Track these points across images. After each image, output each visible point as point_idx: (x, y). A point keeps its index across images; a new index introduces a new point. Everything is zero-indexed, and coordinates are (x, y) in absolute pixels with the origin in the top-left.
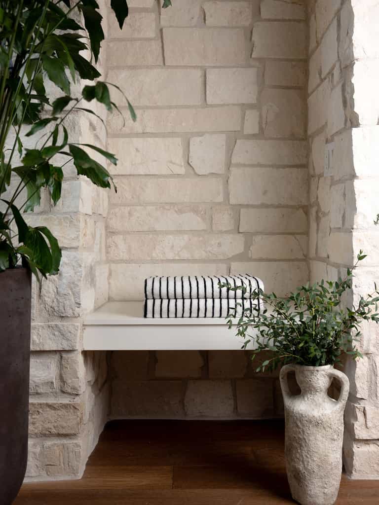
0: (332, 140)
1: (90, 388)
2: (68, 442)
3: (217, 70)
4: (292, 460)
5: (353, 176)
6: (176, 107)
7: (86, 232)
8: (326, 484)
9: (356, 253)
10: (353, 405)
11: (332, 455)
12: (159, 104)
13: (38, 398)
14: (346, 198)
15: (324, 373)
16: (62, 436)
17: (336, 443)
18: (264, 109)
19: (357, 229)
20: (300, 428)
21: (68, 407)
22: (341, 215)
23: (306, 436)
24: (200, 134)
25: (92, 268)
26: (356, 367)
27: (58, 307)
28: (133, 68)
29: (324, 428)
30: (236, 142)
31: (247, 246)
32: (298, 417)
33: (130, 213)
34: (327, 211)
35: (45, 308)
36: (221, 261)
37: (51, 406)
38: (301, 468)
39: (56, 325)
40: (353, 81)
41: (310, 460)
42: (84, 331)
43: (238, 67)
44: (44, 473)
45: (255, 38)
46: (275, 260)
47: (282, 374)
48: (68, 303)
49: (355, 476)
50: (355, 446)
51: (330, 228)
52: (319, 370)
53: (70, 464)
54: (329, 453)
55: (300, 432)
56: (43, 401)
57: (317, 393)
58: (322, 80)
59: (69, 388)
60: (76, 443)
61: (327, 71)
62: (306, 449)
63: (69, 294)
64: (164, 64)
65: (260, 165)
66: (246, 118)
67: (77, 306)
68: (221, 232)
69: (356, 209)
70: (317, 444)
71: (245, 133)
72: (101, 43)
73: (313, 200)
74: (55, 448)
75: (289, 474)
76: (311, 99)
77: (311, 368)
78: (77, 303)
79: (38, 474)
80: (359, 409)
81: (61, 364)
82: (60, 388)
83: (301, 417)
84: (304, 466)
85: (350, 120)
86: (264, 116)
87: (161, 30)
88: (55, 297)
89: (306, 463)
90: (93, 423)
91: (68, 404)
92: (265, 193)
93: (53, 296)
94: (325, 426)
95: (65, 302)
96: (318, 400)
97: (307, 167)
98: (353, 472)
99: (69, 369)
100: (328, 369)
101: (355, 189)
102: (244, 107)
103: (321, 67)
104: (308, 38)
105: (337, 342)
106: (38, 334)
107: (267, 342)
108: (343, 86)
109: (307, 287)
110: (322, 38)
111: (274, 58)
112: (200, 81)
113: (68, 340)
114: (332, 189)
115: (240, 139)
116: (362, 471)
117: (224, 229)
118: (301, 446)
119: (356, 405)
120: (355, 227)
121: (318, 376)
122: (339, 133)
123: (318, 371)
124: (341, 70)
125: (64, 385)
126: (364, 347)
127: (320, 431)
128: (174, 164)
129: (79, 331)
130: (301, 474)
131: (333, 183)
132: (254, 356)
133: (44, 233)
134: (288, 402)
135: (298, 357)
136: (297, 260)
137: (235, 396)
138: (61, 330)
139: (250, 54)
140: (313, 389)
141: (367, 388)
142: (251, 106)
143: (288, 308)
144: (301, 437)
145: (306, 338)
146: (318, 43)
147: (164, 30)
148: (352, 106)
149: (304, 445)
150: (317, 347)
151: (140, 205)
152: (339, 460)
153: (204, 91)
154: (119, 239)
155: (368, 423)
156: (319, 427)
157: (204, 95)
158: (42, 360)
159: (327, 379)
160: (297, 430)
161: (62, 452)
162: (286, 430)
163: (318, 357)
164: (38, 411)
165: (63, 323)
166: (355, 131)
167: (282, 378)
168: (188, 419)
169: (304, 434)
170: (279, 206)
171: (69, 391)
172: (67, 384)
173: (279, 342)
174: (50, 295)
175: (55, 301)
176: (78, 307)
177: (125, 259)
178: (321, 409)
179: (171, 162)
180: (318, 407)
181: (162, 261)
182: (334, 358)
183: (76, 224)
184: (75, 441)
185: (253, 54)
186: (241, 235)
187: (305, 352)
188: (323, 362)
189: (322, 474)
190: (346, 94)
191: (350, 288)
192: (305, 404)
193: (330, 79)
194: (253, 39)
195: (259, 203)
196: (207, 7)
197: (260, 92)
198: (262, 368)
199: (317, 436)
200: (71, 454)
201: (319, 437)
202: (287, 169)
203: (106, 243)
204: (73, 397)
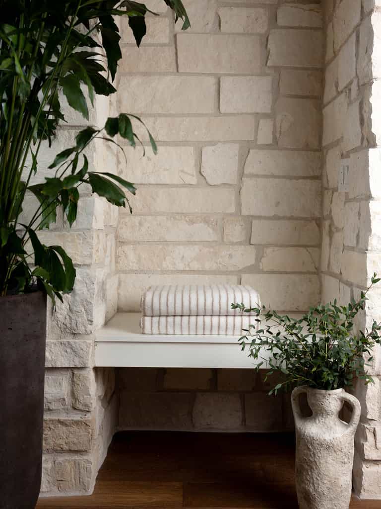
0: (348, 156)
1: (100, 403)
2: (79, 458)
3: (231, 78)
4: (303, 482)
5: (369, 197)
6: (189, 115)
7: (98, 248)
8: (336, 506)
9: (370, 275)
10: (364, 426)
11: (342, 478)
12: (171, 112)
13: (50, 414)
14: (361, 217)
15: (336, 397)
16: (73, 452)
17: (346, 466)
18: (279, 118)
19: (371, 250)
20: (310, 451)
21: (80, 423)
22: (355, 235)
23: (317, 459)
24: (212, 143)
25: (103, 284)
26: (367, 389)
27: (71, 324)
28: (146, 74)
29: (335, 451)
30: (249, 152)
31: (259, 258)
32: (309, 440)
33: (140, 224)
34: (341, 227)
35: (57, 324)
36: (231, 273)
37: (62, 422)
38: (311, 490)
39: (68, 342)
40: (371, 100)
41: (320, 482)
42: (96, 347)
43: (252, 75)
44: (55, 489)
45: (271, 46)
46: (286, 273)
47: (294, 396)
48: (80, 320)
49: (364, 496)
50: (364, 466)
51: (344, 245)
52: (331, 394)
53: (81, 480)
54: (339, 476)
55: (311, 455)
56: (55, 417)
57: (328, 416)
58: (339, 93)
59: (81, 405)
60: (87, 460)
61: (345, 85)
62: (316, 471)
63: (81, 311)
64: (178, 71)
65: (273, 176)
66: (260, 128)
67: (90, 323)
68: (232, 244)
69: (370, 230)
70: (328, 467)
71: (259, 143)
72: (118, 62)
73: (326, 213)
74: (67, 464)
75: (299, 495)
76: (327, 111)
77: (323, 391)
78: (89, 320)
79: (49, 489)
80: (369, 430)
81: (73, 381)
82: (71, 405)
83: (312, 440)
84: (315, 488)
85: (367, 140)
86: (278, 126)
87: (175, 36)
88: (68, 314)
89: (316, 485)
90: (102, 436)
91: (79, 421)
92: (278, 204)
93: (66, 313)
94: (336, 449)
95: (78, 319)
96: (329, 423)
97: (321, 179)
98: (362, 492)
99: (80, 385)
100: (340, 392)
101: (370, 211)
102: (258, 116)
103: (337, 79)
104: (324, 46)
105: (350, 366)
106: (51, 351)
107: (280, 365)
108: (361, 104)
109: (320, 308)
110: (339, 50)
111: (290, 67)
112: (213, 89)
113: (80, 357)
114: (347, 206)
115: (253, 149)
116: (371, 492)
117: (235, 240)
118: (312, 468)
119: (366, 426)
120: (369, 248)
121: (330, 400)
122: (355, 150)
123: (329, 395)
124: (359, 86)
125: (76, 401)
126: (375, 368)
127: (331, 454)
128: (186, 173)
129: (91, 347)
130: (312, 496)
131: (348, 200)
132: (267, 377)
133: (58, 252)
134: (299, 424)
135: (310, 380)
136: (309, 273)
137: (244, 408)
138: (73, 347)
139: (265, 61)
140: (324, 412)
141: (378, 409)
142: (265, 116)
143: (301, 328)
144: (312, 460)
145: (319, 362)
146: (335, 55)
147: (178, 36)
148: (370, 126)
149: (314, 467)
150: (329, 372)
151: (152, 215)
152: (348, 483)
153: (217, 100)
154: (128, 249)
155: (377, 444)
156: (330, 450)
157: (217, 104)
158: (53, 377)
159: (339, 402)
160: (308, 452)
161: (73, 468)
162: (297, 451)
163: (331, 382)
164: (49, 428)
165: (74, 340)
166: (371, 152)
167: (294, 400)
168: (196, 431)
169: (314, 457)
170: (291, 218)
171: (81, 407)
172: (78, 401)
173: (291, 364)
174: (62, 312)
175: (68, 317)
176: (91, 325)
177: (134, 269)
178: (332, 432)
179: (182, 171)
180: (329, 430)
181: (172, 272)
182: (346, 382)
183: (89, 240)
184: (85, 457)
185: (268, 62)
186: (252, 246)
187: (318, 376)
188: (336, 386)
189: (332, 496)
190: (363, 112)
191: (362, 309)
192: (317, 427)
193: (348, 94)
194: (269, 46)
195: (272, 214)
196: (223, 12)
197: (274, 101)
198: (274, 390)
199: (328, 459)
200: (82, 470)
201: (330, 460)
202: (300, 181)
203: (116, 253)
204: (85, 414)
